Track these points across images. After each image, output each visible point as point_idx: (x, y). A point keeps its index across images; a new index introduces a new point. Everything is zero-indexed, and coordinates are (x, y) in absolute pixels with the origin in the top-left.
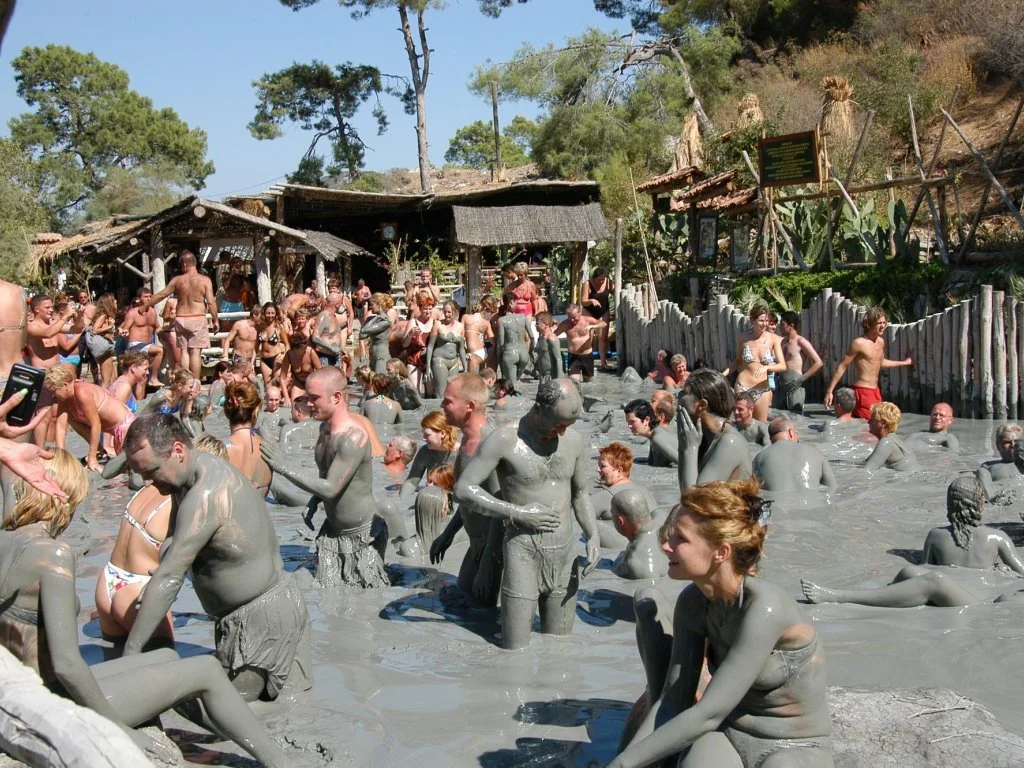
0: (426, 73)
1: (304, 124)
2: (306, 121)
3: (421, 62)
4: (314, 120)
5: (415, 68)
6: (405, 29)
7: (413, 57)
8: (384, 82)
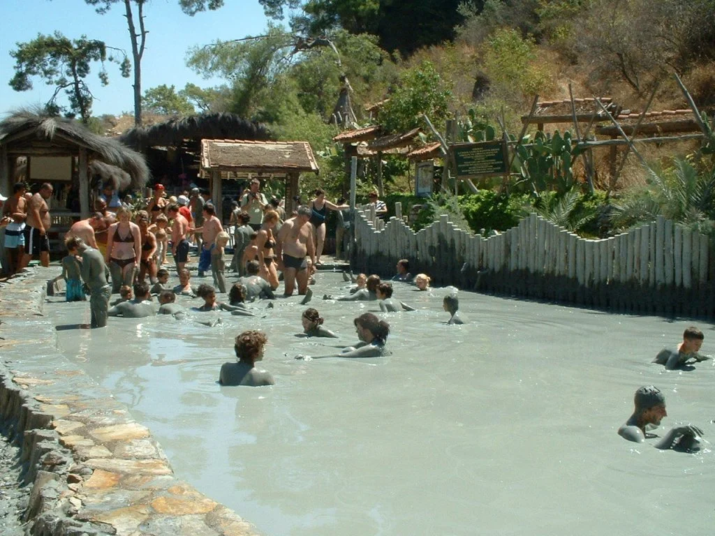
0: (142, 47)
1: (47, 80)
2: (50, 78)
3: (139, 40)
4: (55, 78)
5: (134, 44)
6: (129, 15)
7: (134, 36)
8: (108, 52)
